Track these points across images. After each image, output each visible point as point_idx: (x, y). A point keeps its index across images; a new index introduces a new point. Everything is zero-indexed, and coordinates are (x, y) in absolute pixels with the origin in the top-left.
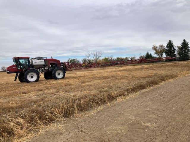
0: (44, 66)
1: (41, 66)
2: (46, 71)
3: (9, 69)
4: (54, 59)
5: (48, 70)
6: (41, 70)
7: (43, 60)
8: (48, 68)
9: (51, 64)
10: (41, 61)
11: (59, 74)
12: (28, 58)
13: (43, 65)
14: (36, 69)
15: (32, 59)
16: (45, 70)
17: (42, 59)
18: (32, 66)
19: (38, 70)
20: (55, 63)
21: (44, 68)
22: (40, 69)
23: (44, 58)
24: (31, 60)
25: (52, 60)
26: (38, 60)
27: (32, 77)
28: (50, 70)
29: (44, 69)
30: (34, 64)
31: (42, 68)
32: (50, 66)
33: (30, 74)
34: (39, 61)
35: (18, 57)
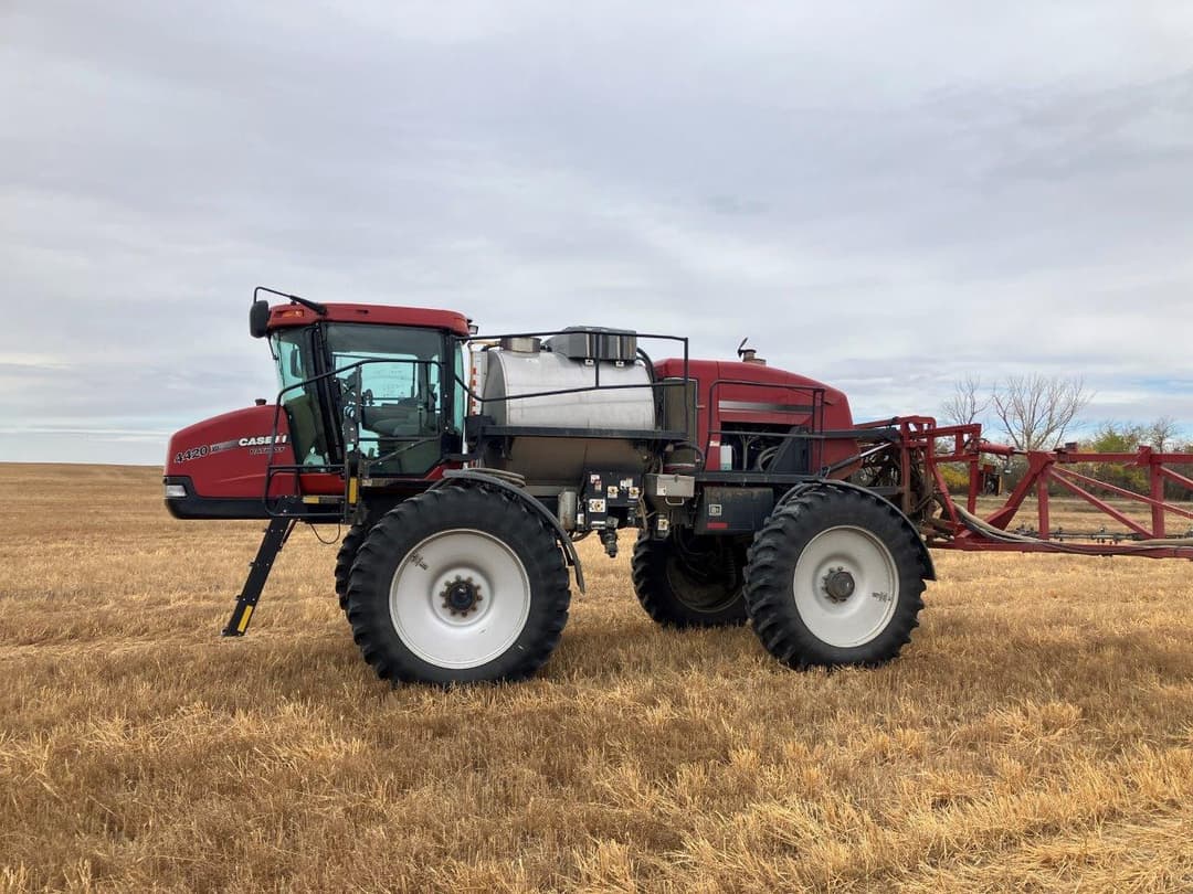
0: (642, 456)
1: (600, 453)
2: (663, 525)
3: (195, 454)
4: (770, 364)
5: (694, 506)
6: (598, 505)
7: (639, 375)
8: (699, 486)
9: (731, 432)
10: (609, 376)
11: (838, 589)
12: (446, 332)
13: (637, 440)
14: (528, 493)
15: (505, 341)
16: (651, 503)
17: (629, 363)
18: (496, 440)
19: (567, 499)
20: (786, 428)
21: (644, 482)
22: (584, 492)
23: (660, 353)
24: (492, 361)
25: (748, 376)
26: (579, 360)
27: (461, 600)
28: (715, 510)
29: (635, 494)
30: (518, 414)
31: (612, 473)
32: (726, 454)
33: (436, 551)
34: (583, 376)
35: (320, 309)
